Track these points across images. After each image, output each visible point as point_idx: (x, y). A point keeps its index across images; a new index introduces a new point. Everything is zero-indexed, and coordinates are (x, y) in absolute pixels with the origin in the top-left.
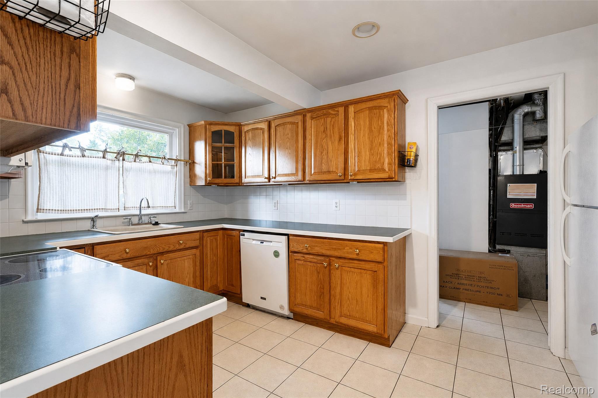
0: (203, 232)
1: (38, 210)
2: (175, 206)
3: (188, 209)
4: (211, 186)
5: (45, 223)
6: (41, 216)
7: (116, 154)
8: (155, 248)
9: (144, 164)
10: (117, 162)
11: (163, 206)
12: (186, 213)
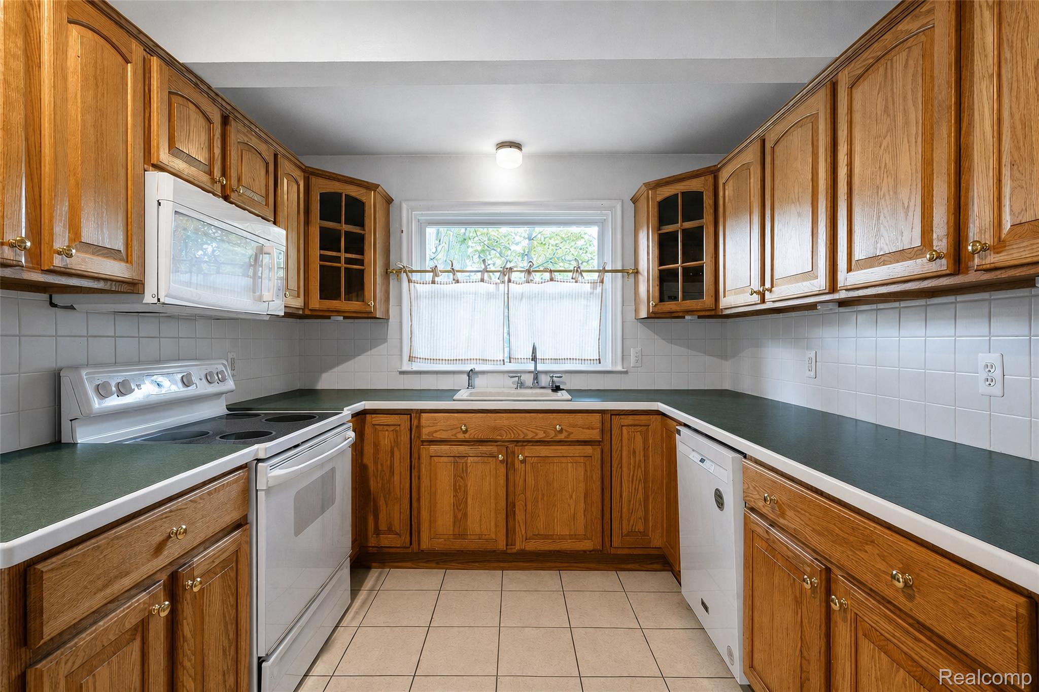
0: (611, 415)
1: (411, 359)
2: (599, 359)
3: (632, 366)
4: (684, 318)
5: (419, 375)
6: (415, 367)
7: (500, 273)
8: (511, 432)
9: (540, 285)
10: (502, 286)
11: (577, 358)
12: (626, 372)
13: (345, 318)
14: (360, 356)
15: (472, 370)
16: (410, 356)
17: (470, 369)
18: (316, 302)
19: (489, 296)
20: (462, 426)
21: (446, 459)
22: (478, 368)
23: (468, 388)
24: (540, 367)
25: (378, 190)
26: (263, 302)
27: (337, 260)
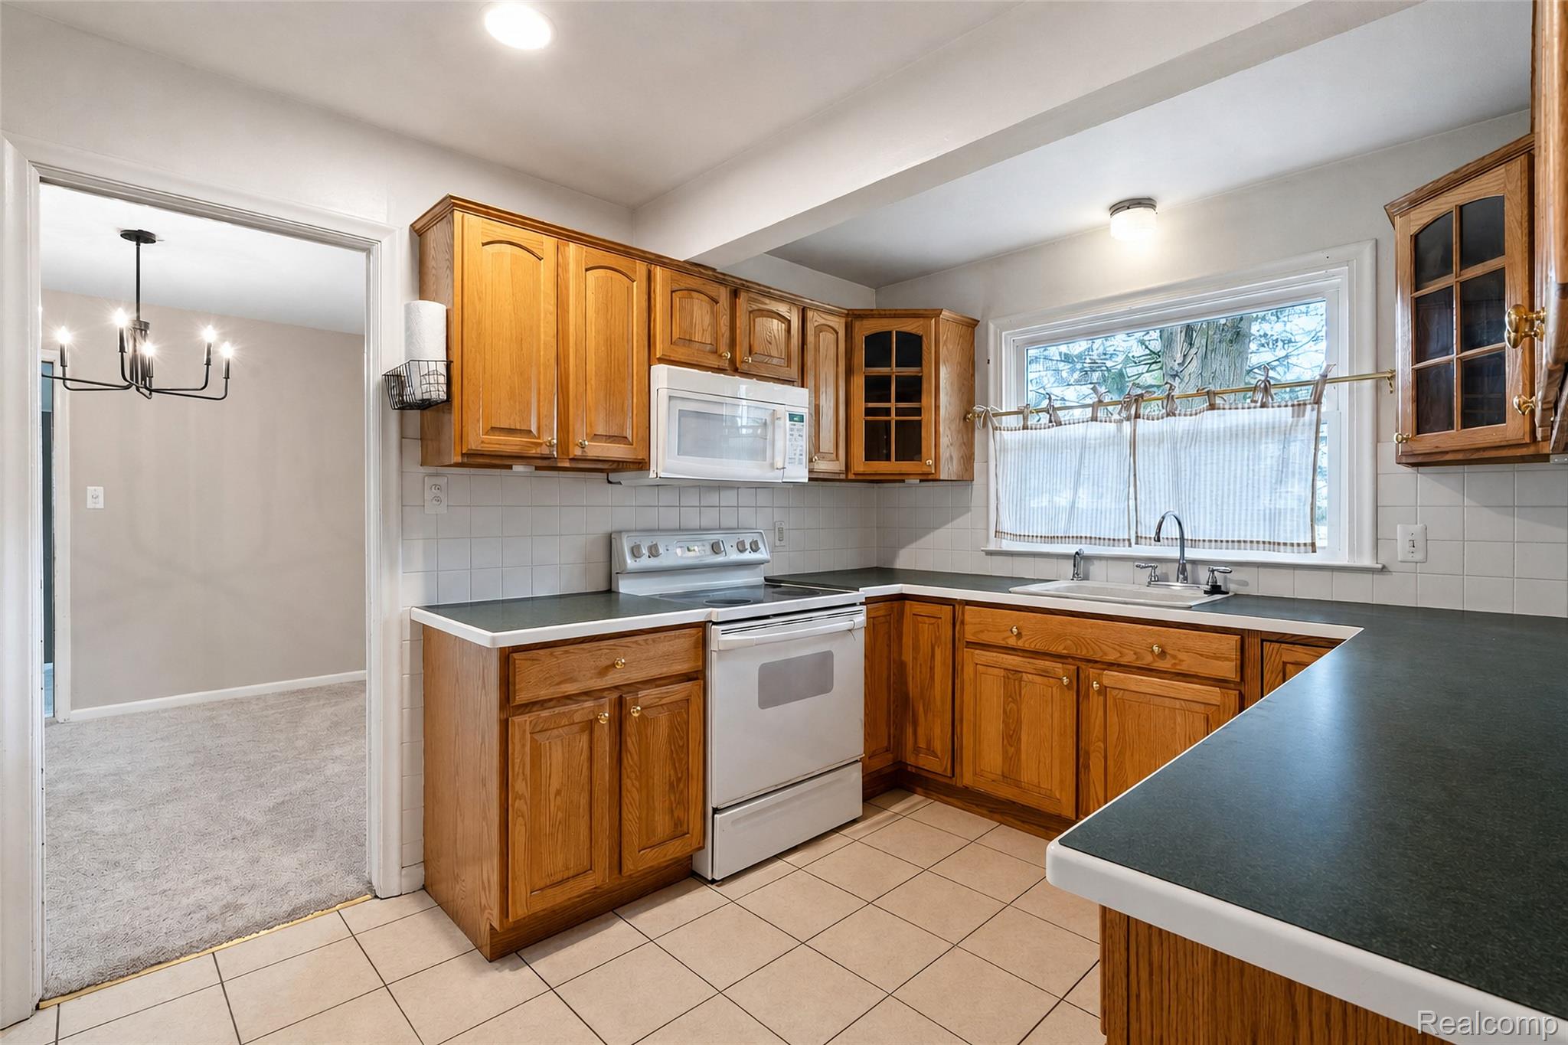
1: (997, 534)
3: (1399, 559)
5: (1011, 557)
7: (1122, 405)
8: (1082, 646)
9: (1192, 418)
10: (1124, 424)
12: (1384, 570)
13: (921, 481)
14: (941, 530)
15: (1077, 553)
16: (996, 532)
17: (1074, 552)
18: (860, 464)
19: (1107, 443)
20: (1012, 628)
21: (996, 671)
22: (1088, 550)
23: (1073, 580)
24: (1191, 554)
25: (941, 316)
26: (777, 469)
27: (887, 412)
